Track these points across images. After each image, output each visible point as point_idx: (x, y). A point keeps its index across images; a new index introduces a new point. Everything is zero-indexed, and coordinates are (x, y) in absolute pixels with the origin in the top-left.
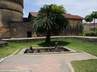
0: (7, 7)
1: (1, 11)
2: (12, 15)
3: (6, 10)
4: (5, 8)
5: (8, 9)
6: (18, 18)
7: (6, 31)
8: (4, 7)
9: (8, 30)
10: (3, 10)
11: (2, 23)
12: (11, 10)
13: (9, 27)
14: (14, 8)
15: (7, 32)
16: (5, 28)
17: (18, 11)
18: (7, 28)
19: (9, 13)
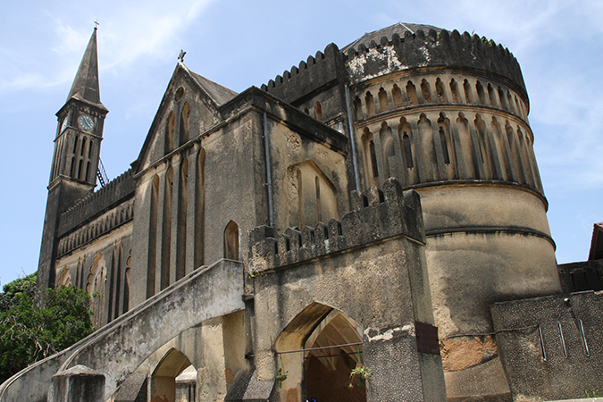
0: (463, 223)
1: (438, 248)
2: (497, 258)
3: (460, 239)
4: (451, 231)
5: (471, 230)
6: (530, 273)
7: (479, 358)
8: (448, 222)
9: (489, 348)
10: (448, 240)
11: (447, 310)
12: (488, 230)
13: (491, 329)
14: (498, 221)
15: (485, 360)
16: (471, 336)
17: (526, 232)
18: (482, 338)
19: (478, 248)
